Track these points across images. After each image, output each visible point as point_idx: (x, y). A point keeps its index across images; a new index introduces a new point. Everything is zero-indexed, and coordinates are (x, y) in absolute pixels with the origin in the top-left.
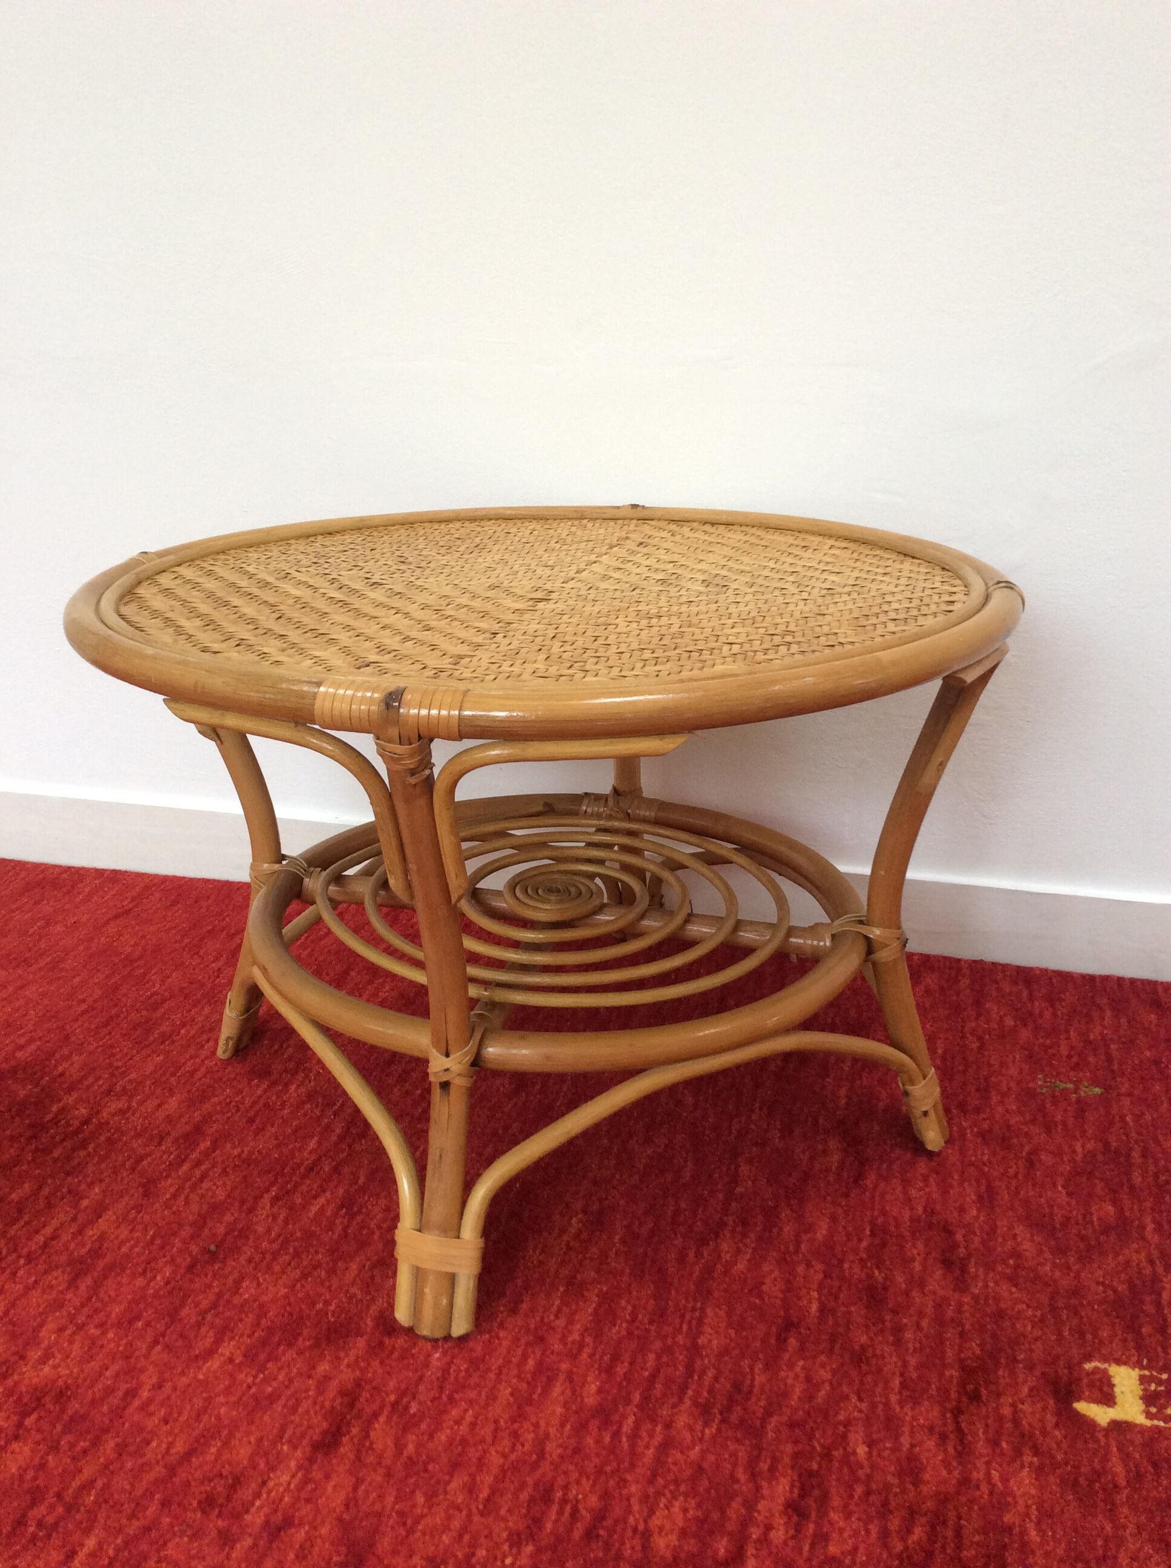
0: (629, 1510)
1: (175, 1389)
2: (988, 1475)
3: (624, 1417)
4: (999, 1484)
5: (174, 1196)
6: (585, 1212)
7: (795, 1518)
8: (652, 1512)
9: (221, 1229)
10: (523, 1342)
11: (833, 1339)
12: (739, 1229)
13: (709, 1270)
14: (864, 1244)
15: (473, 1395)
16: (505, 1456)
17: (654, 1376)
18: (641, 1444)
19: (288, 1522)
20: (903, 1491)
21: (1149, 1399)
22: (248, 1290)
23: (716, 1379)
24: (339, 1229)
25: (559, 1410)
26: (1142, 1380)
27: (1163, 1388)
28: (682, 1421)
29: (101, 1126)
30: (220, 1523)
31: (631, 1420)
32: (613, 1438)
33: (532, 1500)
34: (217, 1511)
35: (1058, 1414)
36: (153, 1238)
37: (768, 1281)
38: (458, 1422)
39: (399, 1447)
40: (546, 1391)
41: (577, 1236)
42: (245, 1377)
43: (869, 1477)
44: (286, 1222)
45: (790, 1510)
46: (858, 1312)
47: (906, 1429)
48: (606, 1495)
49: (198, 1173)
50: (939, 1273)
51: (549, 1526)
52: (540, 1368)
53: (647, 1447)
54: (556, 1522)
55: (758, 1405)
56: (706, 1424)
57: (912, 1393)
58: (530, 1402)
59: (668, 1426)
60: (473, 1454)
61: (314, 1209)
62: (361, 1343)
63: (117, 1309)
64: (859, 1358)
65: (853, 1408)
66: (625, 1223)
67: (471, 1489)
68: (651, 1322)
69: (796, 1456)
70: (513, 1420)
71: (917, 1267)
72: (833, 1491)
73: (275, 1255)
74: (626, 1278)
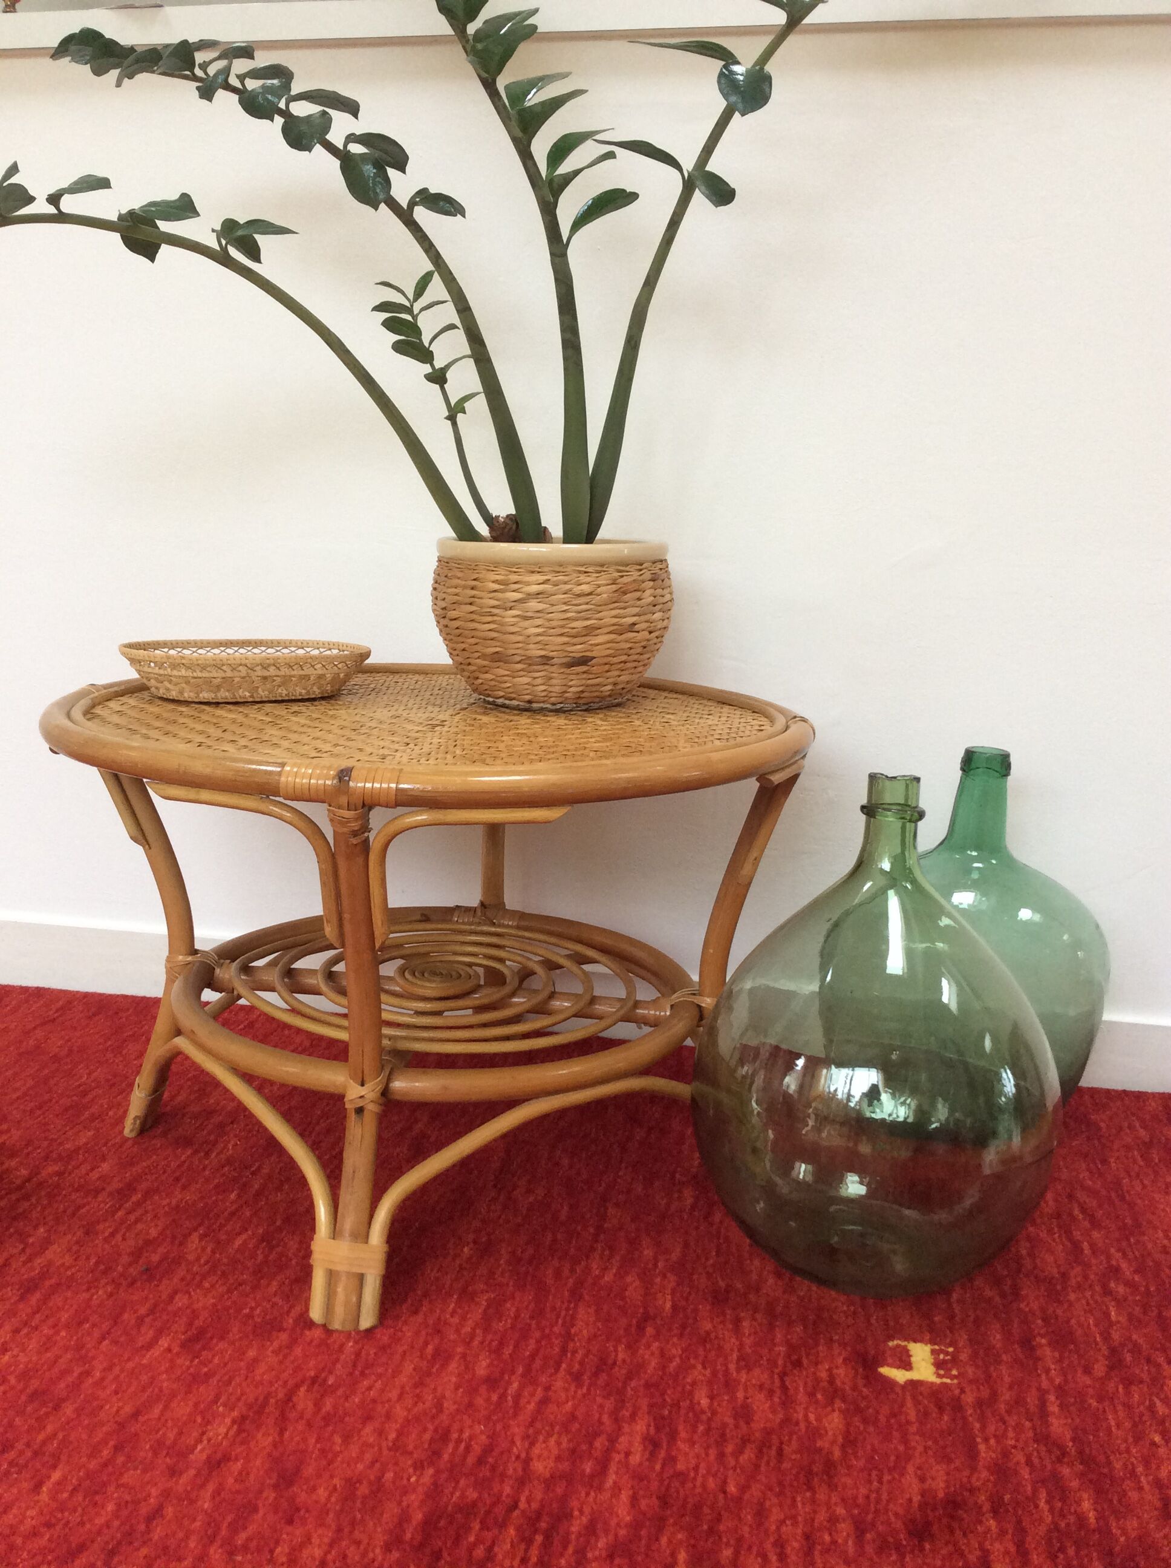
0: (513, 1442)
1: (122, 1371)
2: (806, 1416)
3: (509, 1383)
4: (814, 1422)
5: (112, 1235)
6: (475, 1242)
7: (651, 1448)
8: (532, 1444)
9: (155, 1258)
10: (423, 1333)
11: (684, 1327)
12: (607, 1252)
13: (580, 1283)
14: (711, 1262)
15: (380, 1370)
16: (409, 1410)
17: (533, 1357)
18: (523, 1402)
19: (226, 1458)
20: (737, 1427)
21: (938, 1365)
22: (180, 1301)
23: (586, 1355)
24: (260, 1257)
25: (454, 1379)
26: (933, 1352)
27: (949, 1357)
28: (559, 1384)
29: (40, 1184)
30: (168, 1460)
31: (515, 1385)
32: (500, 1398)
33: (432, 1441)
34: (165, 1452)
35: (866, 1378)
36: (97, 1263)
37: (630, 1288)
38: (370, 1388)
39: (318, 1405)
40: (444, 1366)
41: (470, 1259)
42: (183, 1362)
43: (709, 1420)
44: (213, 1252)
45: (647, 1443)
46: (704, 1309)
47: (741, 1387)
48: (493, 1436)
49: (132, 1217)
50: (771, 1281)
51: (446, 1457)
52: (437, 1353)
53: (529, 1402)
54: (453, 1454)
55: (620, 1372)
56: (580, 1386)
57: (746, 1363)
58: (429, 1374)
59: (548, 1388)
60: (381, 1409)
61: (238, 1242)
62: (284, 1337)
63: (65, 1316)
64: (704, 1340)
65: (699, 1373)
66: (510, 1249)
67: (381, 1433)
68: (532, 1318)
69: (651, 1406)
70: (416, 1386)
71: (754, 1277)
72: (681, 1428)
73: (204, 1277)
74: (511, 1288)
